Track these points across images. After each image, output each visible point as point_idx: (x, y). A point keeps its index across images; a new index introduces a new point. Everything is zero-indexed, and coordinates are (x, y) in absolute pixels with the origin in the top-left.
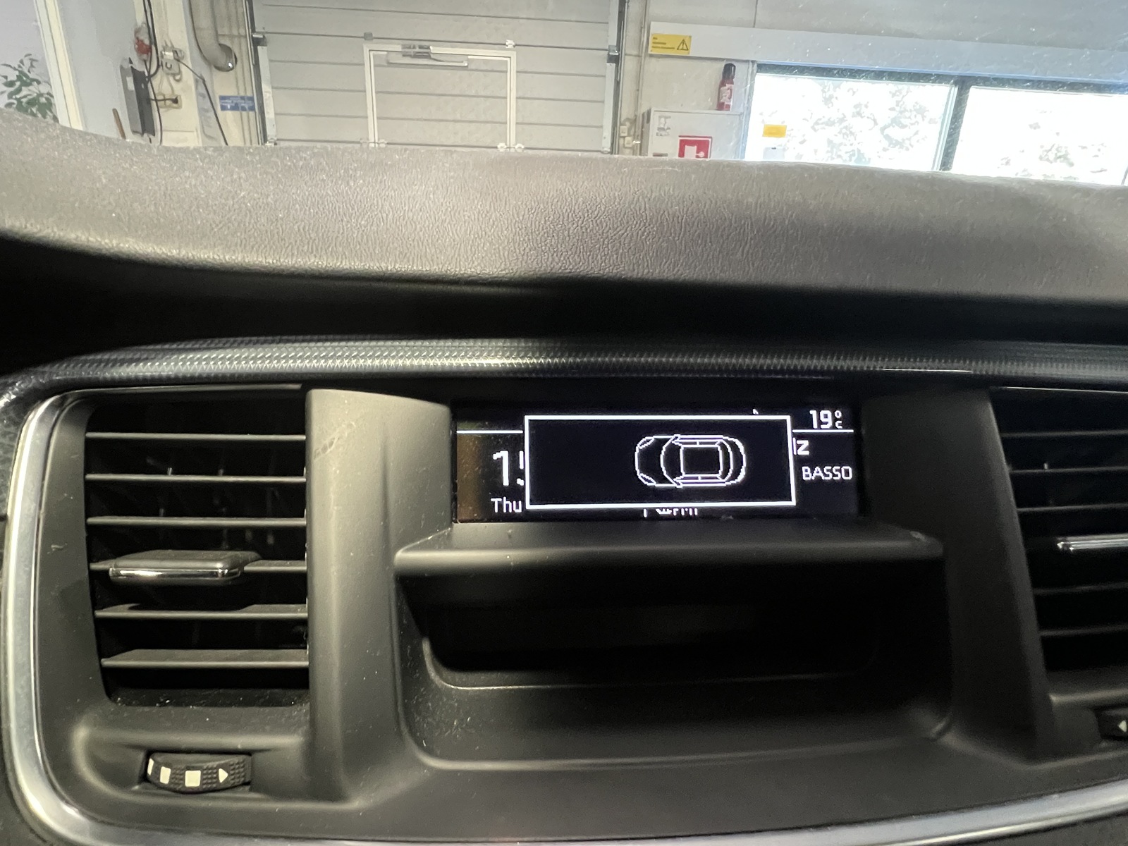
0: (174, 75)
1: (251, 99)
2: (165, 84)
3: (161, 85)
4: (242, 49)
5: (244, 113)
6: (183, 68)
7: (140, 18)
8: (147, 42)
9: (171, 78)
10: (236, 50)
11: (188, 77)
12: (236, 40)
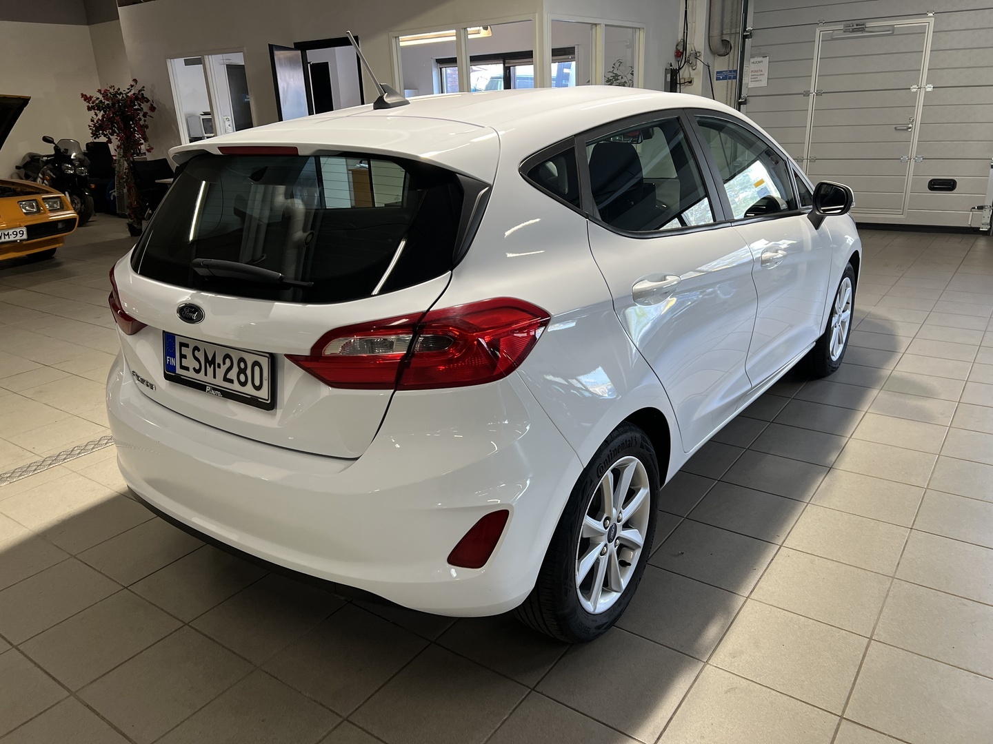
0: (692, 67)
1: (736, 71)
2: (687, 71)
3: (685, 73)
4: (736, 42)
5: (730, 81)
6: (698, 62)
7: (680, 36)
8: (681, 51)
9: (691, 68)
10: (732, 43)
11: (700, 65)
12: (733, 36)
